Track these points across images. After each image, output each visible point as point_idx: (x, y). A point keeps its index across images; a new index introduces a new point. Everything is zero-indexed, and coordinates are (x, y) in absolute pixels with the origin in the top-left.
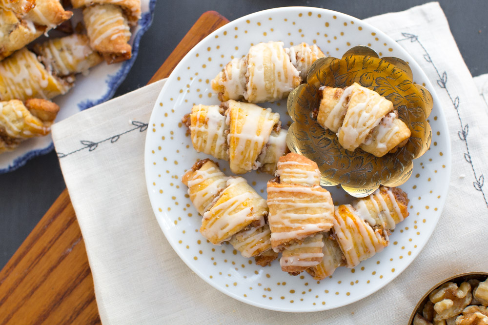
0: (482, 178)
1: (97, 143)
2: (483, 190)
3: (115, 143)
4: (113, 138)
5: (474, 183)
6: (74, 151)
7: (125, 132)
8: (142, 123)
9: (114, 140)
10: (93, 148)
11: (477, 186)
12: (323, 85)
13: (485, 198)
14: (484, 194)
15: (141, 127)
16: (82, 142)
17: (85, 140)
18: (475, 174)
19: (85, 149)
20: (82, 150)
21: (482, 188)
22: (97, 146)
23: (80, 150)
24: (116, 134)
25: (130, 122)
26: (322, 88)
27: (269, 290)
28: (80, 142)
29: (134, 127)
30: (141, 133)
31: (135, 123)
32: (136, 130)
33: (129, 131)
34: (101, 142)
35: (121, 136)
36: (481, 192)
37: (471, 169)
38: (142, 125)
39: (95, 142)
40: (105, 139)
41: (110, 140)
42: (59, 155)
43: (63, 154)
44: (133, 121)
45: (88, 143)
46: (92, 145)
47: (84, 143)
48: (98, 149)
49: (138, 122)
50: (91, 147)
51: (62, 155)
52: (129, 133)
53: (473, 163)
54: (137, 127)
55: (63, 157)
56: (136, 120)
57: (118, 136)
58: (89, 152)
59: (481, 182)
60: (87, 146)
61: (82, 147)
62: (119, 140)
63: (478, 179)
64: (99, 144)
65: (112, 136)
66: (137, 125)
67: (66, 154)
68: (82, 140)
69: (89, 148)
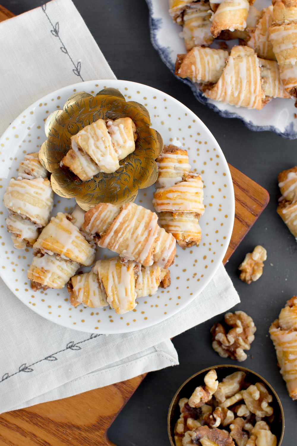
0: (79, 348)
1: (58, 36)
2: (68, 350)
3: (60, 50)
4: (65, 48)
5: (73, 342)
6: (49, 18)
7: (71, 57)
8: (80, 70)
9: (63, 49)
10: (54, 33)
11: (70, 345)
12: (59, 162)
13: (60, 351)
14: (64, 350)
15: (77, 70)
16: (57, 23)
17: (60, 26)
18: (81, 342)
19: (52, 27)
20: (51, 24)
21: (69, 349)
22: (56, 36)
23: (50, 22)
24: (68, 51)
25: (80, 60)
26: (61, 164)
27: (195, 274)
28: (57, 22)
29: (76, 64)
30: (72, 70)
31: (79, 64)
32: (74, 66)
33: (72, 61)
34: (60, 39)
35: (67, 54)
36: (65, 348)
37: (85, 339)
38: (79, 70)
39: (59, 35)
40: (62, 42)
41: (63, 46)
42: (44, 6)
43: (46, 9)
44: (81, 62)
45: (57, 28)
46: (56, 32)
47: (57, 25)
48: (54, 37)
49: (80, 67)
50: (54, 31)
51: (44, 8)
52: (71, 61)
53: (91, 340)
54: (76, 66)
55: (43, 9)
56: (82, 65)
57: (67, 52)
58: (50, 30)
59: (75, 348)
60: (55, 28)
61: (53, 24)
62: (64, 53)
63: (77, 345)
64: (58, 38)
65: (66, 47)
66: (78, 67)
67: (46, 11)
68: (59, 23)
69: (53, 30)
